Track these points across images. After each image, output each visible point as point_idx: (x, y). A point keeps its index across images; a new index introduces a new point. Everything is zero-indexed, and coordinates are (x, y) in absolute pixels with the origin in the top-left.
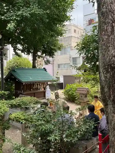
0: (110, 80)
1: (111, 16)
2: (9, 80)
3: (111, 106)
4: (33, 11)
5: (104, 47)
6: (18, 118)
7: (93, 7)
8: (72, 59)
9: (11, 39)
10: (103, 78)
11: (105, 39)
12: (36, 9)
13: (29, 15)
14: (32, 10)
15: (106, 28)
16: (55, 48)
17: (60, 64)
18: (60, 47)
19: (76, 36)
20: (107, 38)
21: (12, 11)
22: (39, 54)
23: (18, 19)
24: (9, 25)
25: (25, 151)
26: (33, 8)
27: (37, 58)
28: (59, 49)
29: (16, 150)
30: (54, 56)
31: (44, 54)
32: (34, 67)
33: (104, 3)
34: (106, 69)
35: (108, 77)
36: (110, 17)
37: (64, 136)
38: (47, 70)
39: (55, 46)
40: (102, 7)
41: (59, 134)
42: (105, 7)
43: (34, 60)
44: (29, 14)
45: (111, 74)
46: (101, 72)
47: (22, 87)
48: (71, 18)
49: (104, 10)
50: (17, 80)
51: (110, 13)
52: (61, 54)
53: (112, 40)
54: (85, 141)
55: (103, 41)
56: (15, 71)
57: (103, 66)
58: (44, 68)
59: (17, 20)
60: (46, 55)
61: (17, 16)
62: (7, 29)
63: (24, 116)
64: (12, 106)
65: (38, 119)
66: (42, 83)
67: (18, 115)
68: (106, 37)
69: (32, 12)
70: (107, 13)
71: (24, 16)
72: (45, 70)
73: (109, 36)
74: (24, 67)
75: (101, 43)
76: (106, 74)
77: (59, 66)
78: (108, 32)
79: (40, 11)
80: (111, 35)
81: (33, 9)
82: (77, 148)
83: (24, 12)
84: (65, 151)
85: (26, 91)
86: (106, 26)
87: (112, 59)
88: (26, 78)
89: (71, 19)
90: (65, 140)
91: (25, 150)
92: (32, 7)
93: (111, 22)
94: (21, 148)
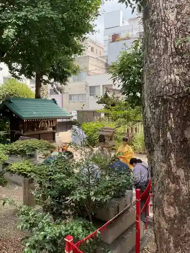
0: (160, 117)
1: (165, 26)
2: (1, 115)
3: (160, 152)
4: (43, 13)
5: (152, 71)
6: (22, 169)
7: (132, 13)
8: (88, 88)
9: (6, 54)
10: (149, 115)
11: (154, 60)
12: (46, 11)
13: (36, 19)
14: (41, 12)
15: (157, 44)
16: (70, 71)
17: (72, 95)
18: (76, 70)
19: (95, 56)
20: (157, 59)
21: (9, 11)
22: (45, 78)
23: (20, 23)
24: (6, 32)
25: (35, 216)
26: (43, 8)
27: (42, 84)
28: (75, 72)
29: (23, 215)
30: (67, 83)
31: (52, 78)
32: (38, 96)
33: (154, 8)
34: (155, 102)
35: (157, 113)
36: (163, 28)
37: (92, 193)
38: (57, 103)
39: (69, 68)
40: (150, 13)
41: (84, 191)
42: (155, 13)
43: (38, 86)
44: (37, 16)
45: (162, 109)
46: (146, 105)
47: (21, 125)
48: (94, 29)
49: (155, 18)
50: (14, 115)
51: (163, 22)
52: (74, 80)
53: (164, 62)
54: (116, 199)
55: (150, 63)
56: (11, 102)
57: (151, 98)
58: (54, 100)
59: (18, 25)
60: (55, 81)
61: (18, 19)
62: (3, 37)
63: (30, 167)
64: (12, 153)
65: (55, 171)
66: (50, 121)
67: (21, 165)
68: (156, 57)
69: (40, 14)
70: (159, 22)
71: (29, 19)
72: (55, 102)
73: (161, 56)
74: (21, 96)
75: (148, 65)
76: (154, 109)
77: (70, 97)
78: (159, 50)
79: (53, 14)
80: (163, 55)
81: (43, 11)
82: (107, 209)
83: (29, 14)
84: (91, 214)
85: (27, 131)
86: (157, 41)
87: (165, 89)
88: (28, 112)
89: (94, 31)
90: (93, 199)
91: (35, 214)
92: (41, 6)
93: (165, 36)
94: (30, 213)
